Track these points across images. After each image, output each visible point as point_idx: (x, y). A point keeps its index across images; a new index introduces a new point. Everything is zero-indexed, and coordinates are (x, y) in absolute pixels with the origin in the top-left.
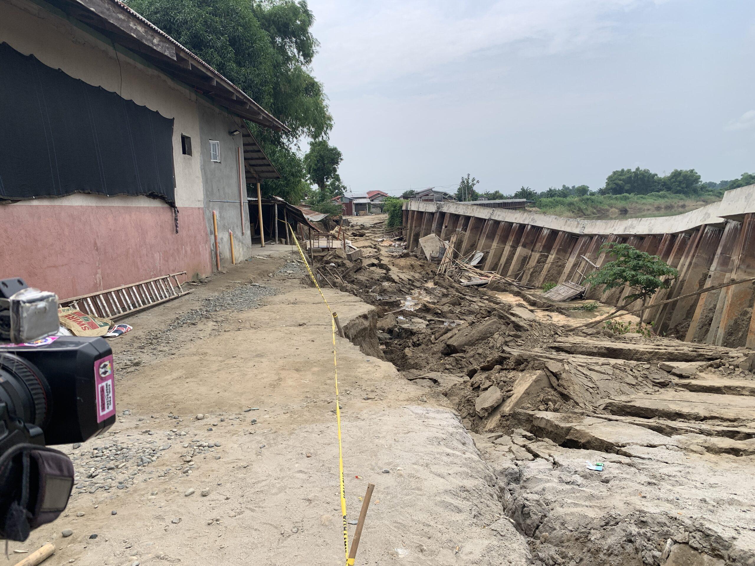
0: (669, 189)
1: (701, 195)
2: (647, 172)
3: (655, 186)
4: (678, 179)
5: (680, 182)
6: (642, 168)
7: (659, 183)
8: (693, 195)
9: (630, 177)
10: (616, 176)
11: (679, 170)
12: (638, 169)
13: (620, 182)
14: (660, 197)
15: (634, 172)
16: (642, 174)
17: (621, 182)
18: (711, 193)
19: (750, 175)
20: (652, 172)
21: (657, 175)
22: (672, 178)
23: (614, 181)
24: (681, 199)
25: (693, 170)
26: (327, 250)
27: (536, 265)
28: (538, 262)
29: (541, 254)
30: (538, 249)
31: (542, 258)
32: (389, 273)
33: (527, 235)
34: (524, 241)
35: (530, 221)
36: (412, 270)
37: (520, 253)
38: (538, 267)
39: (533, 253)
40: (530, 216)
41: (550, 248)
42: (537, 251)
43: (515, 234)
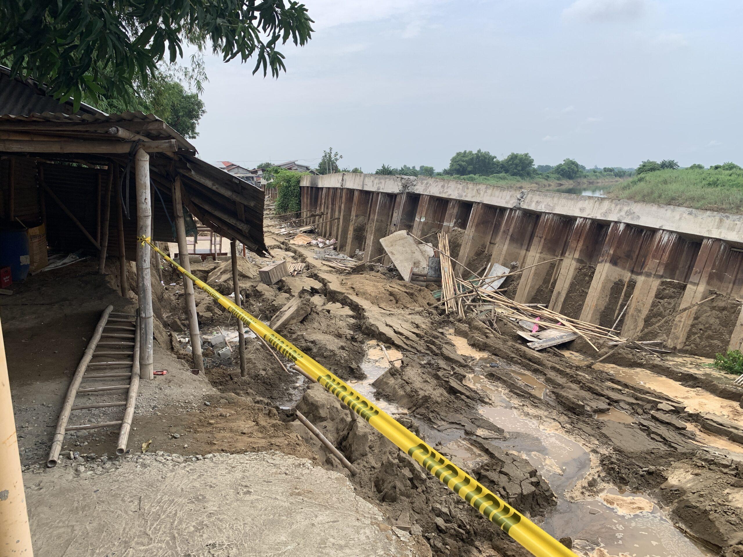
0: (507, 171)
1: (533, 178)
2: (487, 154)
3: (494, 168)
4: (515, 162)
5: (517, 165)
6: (483, 151)
7: (498, 166)
8: (527, 177)
9: (472, 159)
10: (459, 157)
11: (515, 153)
12: (479, 151)
13: (463, 164)
14: (501, 178)
15: (476, 154)
16: (483, 156)
17: (465, 163)
18: (540, 176)
19: (571, 161)
20: (492, 154)
21: (496, 157)
22: (510, 161)
23: (457, 162)
24: (518, 181)
25: (528, 154)
26: (210, 258)
27: (653, 302)
28: (659, 296)
29: (664, 280)
30: (652, 271)
31: (669, 290)
32: (364, 318)
33: (618, 242)
34: (611, 252)
35: (622, 216)
36: (398, 305)
37: (607, 276)
38: (663, 306)
39: (639, 277)
40: (619, 207)
41: (686, 270)
42: (651, 274)
43: (583, 238)
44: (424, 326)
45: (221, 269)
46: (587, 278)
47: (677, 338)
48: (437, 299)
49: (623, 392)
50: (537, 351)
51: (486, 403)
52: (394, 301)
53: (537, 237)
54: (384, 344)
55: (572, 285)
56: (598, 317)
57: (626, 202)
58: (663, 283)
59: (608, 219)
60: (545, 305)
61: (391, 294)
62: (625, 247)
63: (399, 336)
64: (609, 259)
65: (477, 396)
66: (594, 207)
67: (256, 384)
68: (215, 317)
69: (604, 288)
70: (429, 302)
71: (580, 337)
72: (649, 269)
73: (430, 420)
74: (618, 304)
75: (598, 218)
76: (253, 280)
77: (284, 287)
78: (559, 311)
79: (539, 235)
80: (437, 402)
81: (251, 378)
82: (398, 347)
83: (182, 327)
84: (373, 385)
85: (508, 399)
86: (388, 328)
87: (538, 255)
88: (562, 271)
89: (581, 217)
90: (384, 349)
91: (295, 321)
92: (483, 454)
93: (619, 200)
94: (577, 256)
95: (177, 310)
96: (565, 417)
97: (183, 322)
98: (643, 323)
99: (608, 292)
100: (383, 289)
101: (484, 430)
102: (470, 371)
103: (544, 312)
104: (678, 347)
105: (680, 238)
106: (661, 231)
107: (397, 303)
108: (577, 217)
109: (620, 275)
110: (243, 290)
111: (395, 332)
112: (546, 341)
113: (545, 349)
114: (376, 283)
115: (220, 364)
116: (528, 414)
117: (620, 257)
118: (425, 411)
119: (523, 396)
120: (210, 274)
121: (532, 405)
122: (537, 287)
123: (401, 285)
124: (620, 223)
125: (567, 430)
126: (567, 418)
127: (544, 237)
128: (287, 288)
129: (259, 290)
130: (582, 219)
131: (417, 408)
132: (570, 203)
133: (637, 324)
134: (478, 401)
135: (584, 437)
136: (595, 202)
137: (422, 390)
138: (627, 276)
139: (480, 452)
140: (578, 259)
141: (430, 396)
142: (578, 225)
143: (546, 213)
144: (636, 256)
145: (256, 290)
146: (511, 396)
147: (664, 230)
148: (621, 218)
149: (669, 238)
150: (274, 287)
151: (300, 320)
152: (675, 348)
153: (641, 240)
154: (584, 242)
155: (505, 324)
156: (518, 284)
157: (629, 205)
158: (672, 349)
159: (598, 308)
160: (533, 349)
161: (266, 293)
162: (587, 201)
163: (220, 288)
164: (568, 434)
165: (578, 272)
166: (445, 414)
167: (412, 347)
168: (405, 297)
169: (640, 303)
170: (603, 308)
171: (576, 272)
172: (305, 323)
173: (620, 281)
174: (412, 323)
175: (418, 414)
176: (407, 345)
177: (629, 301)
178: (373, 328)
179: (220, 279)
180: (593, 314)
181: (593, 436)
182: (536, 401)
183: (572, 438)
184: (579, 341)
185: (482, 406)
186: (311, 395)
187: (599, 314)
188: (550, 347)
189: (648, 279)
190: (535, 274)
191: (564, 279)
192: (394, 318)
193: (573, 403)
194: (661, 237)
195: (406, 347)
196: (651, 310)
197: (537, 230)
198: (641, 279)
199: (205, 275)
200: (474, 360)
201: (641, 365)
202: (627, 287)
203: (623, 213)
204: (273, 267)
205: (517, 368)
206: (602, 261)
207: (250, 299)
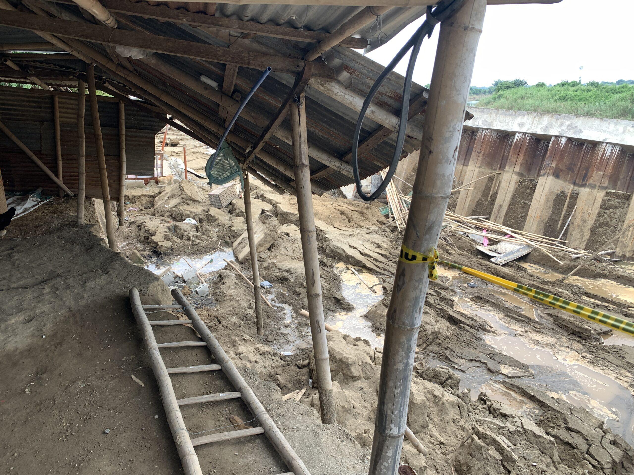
26: (153, 182)
27: (599, 213)
28: (604, 206)
29: (609, 191)
30: (596, 183)
31: (614, 200)
32: (326, 239)
33: (560, 155)
34: (554, 165)
35: (563, 130)
36: (352, 224)
37: (550, 189)
38: (609, 216)
39: (582, 189)
40: (560, 121)
41: (628, 181)
42: (595, 185)
43: (523, 152)
44: (385, 246)
45: (167, 193)
46: (528, 191)
47: (626, 247)
48: (385, 216)
49: (609, 308)
50: (502, 266)
51: (488, 331)
52: (347, 220)
53: (475, 152)
54: (353, 267)
55: (514, 198)
56: (543, 228)
57: (567, 117)
58: (607, 194)
59: (549, 134)
60: (486, 217)
61: (342, 213)
62: (566, 160)
63: (366, 257)
64: (551, 172)
65: (476, 324)
66: (533, 122)
67: (247, 325)
68: (174, 246)
69: (547, 199)
70: (379, 219)
71: (536, 250)
72: (593, 181)
73: (447, 359)
74: (561, 214)
75: (538, 133)
76: (202, 204)
77: (235, 210)
78: (502, 222)
79: (477, 150)
80: (448, 337)
81: (240, 318)
82: (370, 270)
83: (142, 258)
84: (366, 317)
85: (507, 325)
86: (352, 249)
87: (477, 170)
88: (503, 184)
89: (520, 133)
90: (356, 273)
91: (263, 248)
92: (526, 400)
93: (560, 115)
94: (517, 169)
95: (131, 238)
96: (579, 344)
97: (142, 252)
98: (590, 233)
99: (551, 204)
100: (333, 208)
101: (507, 367)
102: (453, 293)
103: (486, 224)
104: (627, 255)
105: (622, 150)
106: (605, 144)
107: (349, 222)
108: (516, 132)
109: (562, 187)
110: (196, 215)
111: (361, 254)
112: (506, 256)
113: (508, 263)
114: (324, 203)
115: (202, 304)
116: (537, 343)
117: (562, 170)
118: (438, 349)
119: (522, 321)
120: (156, 199)
121: (535, 330)
122: (477, 200)
123: (347, 203)
124: (562, 137)
125: (590, 361)
126: (582, 346)
127: (483, 152)
128: (239, 211)
129: (212, 215)
130: (521, 134)
131: (428, 345)
132: (508, 119)
133: (583, 234)
134: (480, 329)
135: (612, 368)
136: (535, 117)
137: (428, 324)
138: (569, 188)
139: (521, 398)
140: (519, 173)
141: (439, 332)
142: (517, 140)
143: (483, 129)
144: (577, 169)
145: (210, 215)
146: (510, 321)
147: (607, 143)
148: (563, 132)
149: (612, 150)
150: (225, 211)
151: (268, 247)
152: (624, 256)
153: (583, 153)
154: (524, 156)
155: (459, 239)
156: (457, 198)
157: (570, 119)
158: (621, 257)
159: (542, 219)
160: (497, 265)
161: (221, 218)
162: (526, 117)
163: (172, 214)
164: (591, 364)
165: (519, 185)
166: (460, 351)
167: (385, 270)
168: (357, 216)
169: (585, 214)
170: (547, 219)
171: (517, 186)
172: (273, 250)
173: (563, 192)
174: (373, 242)
175: (431, 352)
176: (379, 267)
177: (573, 212)
178: (338, 251)
179: (168, 203)
180: (537, 225)
181: (621, 366)
182: (537, 325)
183: (598, 370)
184: (536, 254)
185: (485, 334)
186: (338, 350)
187: (543, 225)
188: (511, 261)
189: (593, 191)
190: (475, 187)
191: (505, 193)
192: (354, 238)
193: (579, 327)
194: (605, 150)
195: (378, 270)
196: (597, 220)
197: (475, 145)
198: (584, 192)
199: (151, 199)
200: (448, 280)
201: (604, 276)
202: (570, 198)
203: (564, 128)
204: (223, 190)
205: (495, 287)
206: (544, 174)
207: (204, 224)
